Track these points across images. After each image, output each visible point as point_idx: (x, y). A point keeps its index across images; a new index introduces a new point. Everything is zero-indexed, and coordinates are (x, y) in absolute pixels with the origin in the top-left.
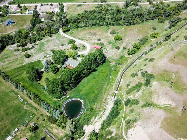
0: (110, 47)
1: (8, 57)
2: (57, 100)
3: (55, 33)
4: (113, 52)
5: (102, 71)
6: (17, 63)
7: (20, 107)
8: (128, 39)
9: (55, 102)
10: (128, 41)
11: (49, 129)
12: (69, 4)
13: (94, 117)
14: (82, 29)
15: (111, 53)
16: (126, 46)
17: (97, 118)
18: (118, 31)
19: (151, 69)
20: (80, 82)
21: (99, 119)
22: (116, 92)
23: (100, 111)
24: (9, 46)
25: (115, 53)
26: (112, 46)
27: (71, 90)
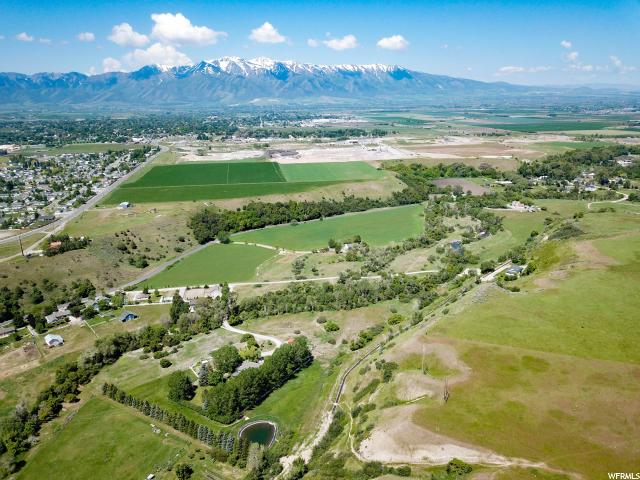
0: (319, 341)
1: (127, 369)
2: (225, 426)
3: (216, 328)
4: (325, 348)
5: (306, 377)
6: (145, 376)
7: (155, 443)
8: (349, 328)
9: (223, 429)
11: (215, 470)
12: (238, 285)
13: (298, 444)
14: (266, 318)
15: (320, 351)
16: (347, 338)
17: (303, 445)
18: (331, 318)
19: (391, 356)
21: (307, 444)
22: (336, 404)
23: (308, 434)
25: (328, 349)
26: (322, 340)
27: (251, 410)
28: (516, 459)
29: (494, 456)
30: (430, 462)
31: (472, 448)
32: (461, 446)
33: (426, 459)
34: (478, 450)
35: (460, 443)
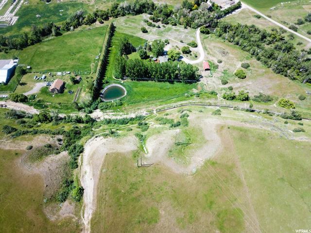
0: (219, 76)
1: (133, 22)
2: (114, 78)
3: (193, 28)
4: (214, 82)
5: (176, 88)
6: (132, 31)
7: (90, 62)
8: (251, 83)
9: (111, 78)
10: (248, 85)
11: (83, 90)
12: (249, 9)
13: (112, 111)
14: (223, 41)
15: (209, 81)
16: (236, 88)
17: (113, 113)
18: (253, 69)
19: (194, 117)
20: (147, 80)
21: (114, 115)
22: (155, 112)
23: (122, 111)
24: (146, 14)
25: (214, 84)
26: (221, 77)
27: (132, 80)
28: (89, 226)
29: (91, 212)
30: (83, 176)
31: (94, 196)
32: (94, 189)
33: (86, 173)
34: (93, 200)
35: (96, 187)
